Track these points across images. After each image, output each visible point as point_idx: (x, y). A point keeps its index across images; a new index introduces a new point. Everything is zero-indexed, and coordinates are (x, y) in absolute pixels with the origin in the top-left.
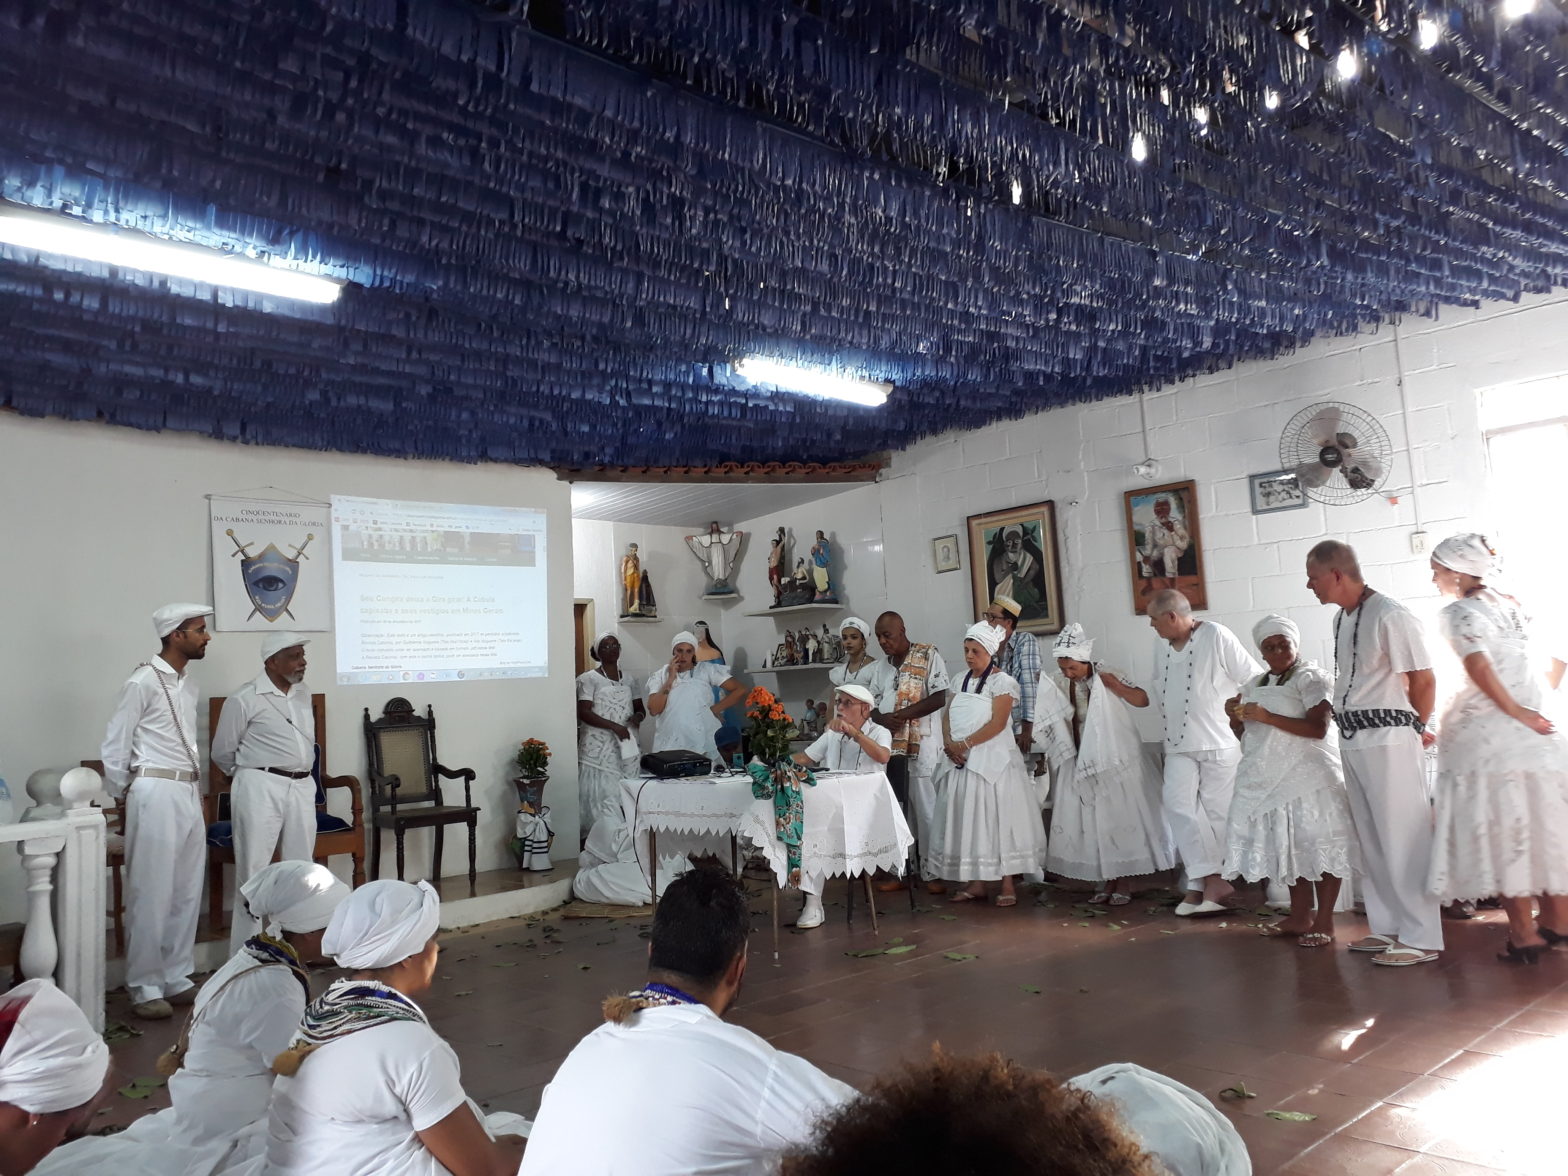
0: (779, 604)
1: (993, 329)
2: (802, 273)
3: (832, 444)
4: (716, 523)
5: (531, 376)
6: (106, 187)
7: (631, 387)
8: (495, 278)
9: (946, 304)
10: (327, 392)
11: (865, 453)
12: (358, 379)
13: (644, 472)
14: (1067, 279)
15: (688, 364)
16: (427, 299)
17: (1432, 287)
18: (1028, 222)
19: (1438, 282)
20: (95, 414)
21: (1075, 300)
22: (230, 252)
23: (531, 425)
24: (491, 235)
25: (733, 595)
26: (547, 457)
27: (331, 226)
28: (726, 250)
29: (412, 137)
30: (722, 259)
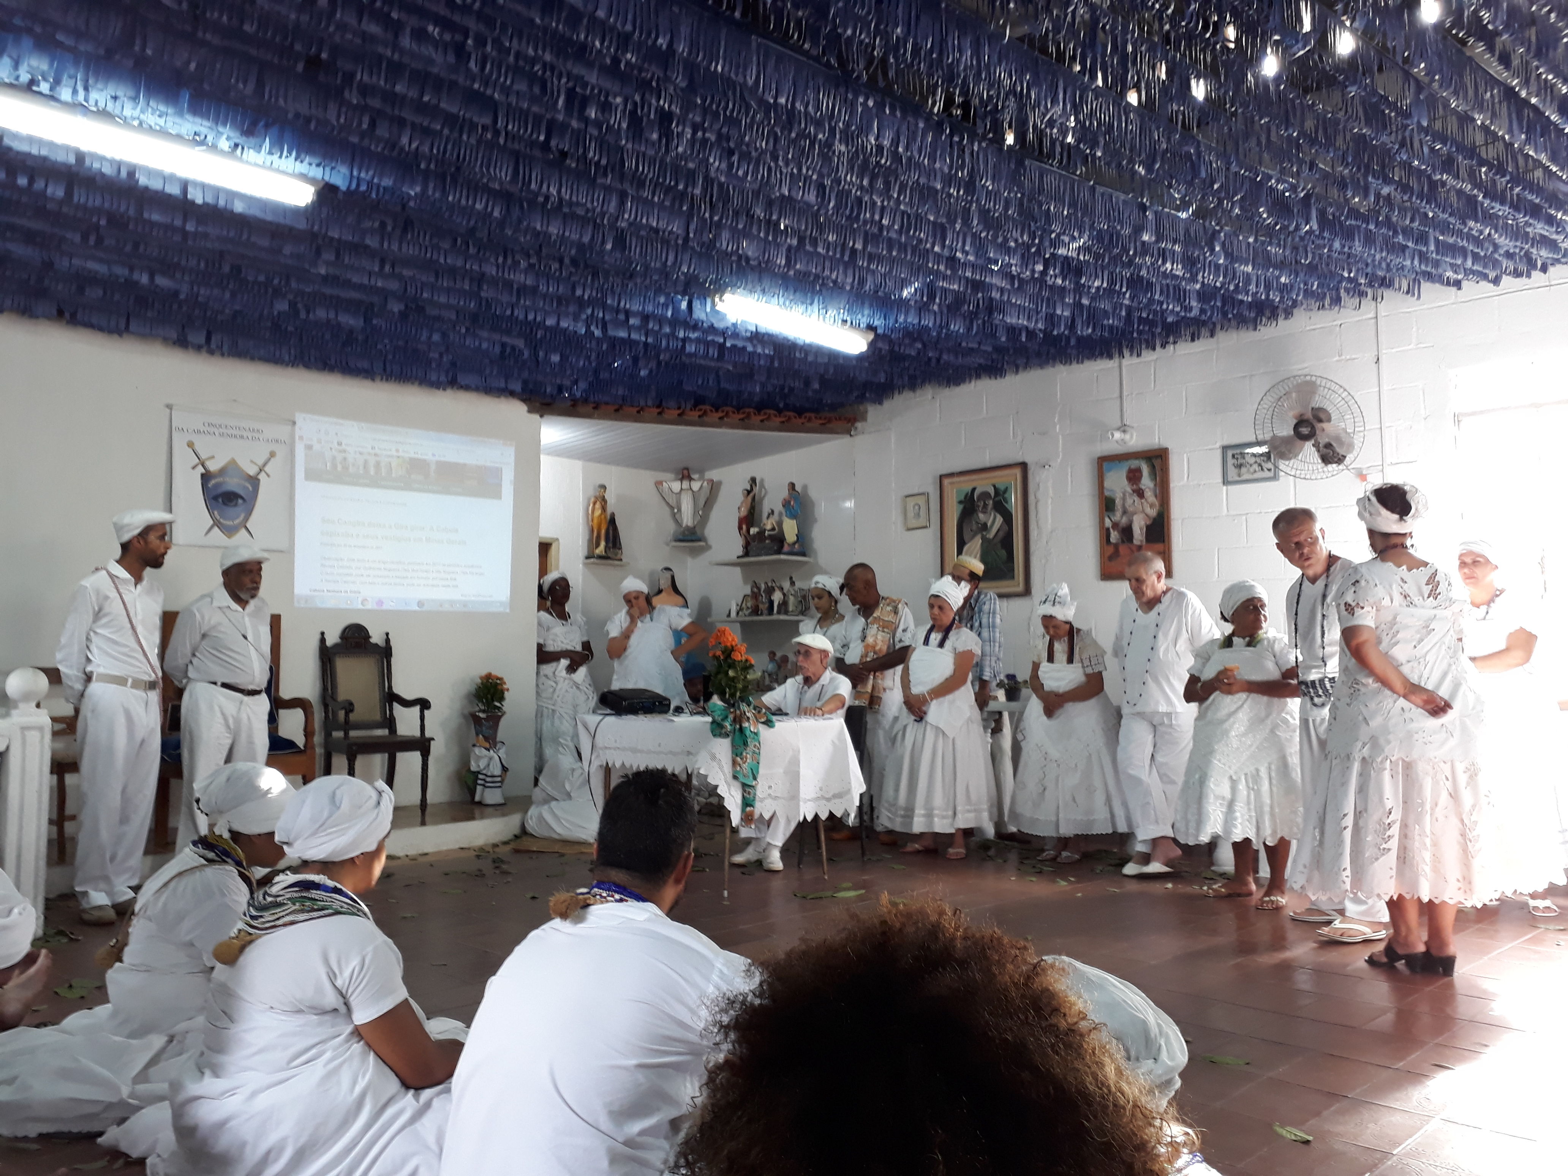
0: (746, 554)
1: (978, 277)
2: (787, 204)
3: (810, 393)
4: (687, 469)
5: (505, 298)
6: (76, 63)
7: (607, 317)
8: (475, 188)
9: (933, 247)
10: (296, 304)
11: (842, 405)
12: (328, 291)
13: (617, 410)
14: (1056, 227)
15: (667, 295)
16: (404, 207)
17: (1416, 262)
18: (1020, 163)
19: (1423, 257)
20: (55, 312)
21: (1062, 251)
22: (202, 143)
23: (503, 352)
24: (473, 141)
25: (702, 544)
26: (517, 387)
27: (308, 120)
28: (713, 174)
29: (396, 28)
30: (708, 181)
